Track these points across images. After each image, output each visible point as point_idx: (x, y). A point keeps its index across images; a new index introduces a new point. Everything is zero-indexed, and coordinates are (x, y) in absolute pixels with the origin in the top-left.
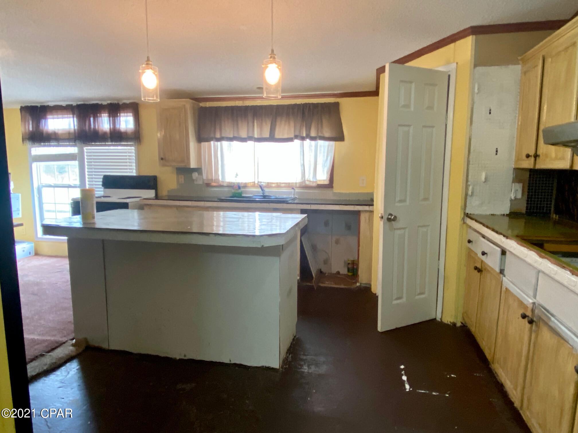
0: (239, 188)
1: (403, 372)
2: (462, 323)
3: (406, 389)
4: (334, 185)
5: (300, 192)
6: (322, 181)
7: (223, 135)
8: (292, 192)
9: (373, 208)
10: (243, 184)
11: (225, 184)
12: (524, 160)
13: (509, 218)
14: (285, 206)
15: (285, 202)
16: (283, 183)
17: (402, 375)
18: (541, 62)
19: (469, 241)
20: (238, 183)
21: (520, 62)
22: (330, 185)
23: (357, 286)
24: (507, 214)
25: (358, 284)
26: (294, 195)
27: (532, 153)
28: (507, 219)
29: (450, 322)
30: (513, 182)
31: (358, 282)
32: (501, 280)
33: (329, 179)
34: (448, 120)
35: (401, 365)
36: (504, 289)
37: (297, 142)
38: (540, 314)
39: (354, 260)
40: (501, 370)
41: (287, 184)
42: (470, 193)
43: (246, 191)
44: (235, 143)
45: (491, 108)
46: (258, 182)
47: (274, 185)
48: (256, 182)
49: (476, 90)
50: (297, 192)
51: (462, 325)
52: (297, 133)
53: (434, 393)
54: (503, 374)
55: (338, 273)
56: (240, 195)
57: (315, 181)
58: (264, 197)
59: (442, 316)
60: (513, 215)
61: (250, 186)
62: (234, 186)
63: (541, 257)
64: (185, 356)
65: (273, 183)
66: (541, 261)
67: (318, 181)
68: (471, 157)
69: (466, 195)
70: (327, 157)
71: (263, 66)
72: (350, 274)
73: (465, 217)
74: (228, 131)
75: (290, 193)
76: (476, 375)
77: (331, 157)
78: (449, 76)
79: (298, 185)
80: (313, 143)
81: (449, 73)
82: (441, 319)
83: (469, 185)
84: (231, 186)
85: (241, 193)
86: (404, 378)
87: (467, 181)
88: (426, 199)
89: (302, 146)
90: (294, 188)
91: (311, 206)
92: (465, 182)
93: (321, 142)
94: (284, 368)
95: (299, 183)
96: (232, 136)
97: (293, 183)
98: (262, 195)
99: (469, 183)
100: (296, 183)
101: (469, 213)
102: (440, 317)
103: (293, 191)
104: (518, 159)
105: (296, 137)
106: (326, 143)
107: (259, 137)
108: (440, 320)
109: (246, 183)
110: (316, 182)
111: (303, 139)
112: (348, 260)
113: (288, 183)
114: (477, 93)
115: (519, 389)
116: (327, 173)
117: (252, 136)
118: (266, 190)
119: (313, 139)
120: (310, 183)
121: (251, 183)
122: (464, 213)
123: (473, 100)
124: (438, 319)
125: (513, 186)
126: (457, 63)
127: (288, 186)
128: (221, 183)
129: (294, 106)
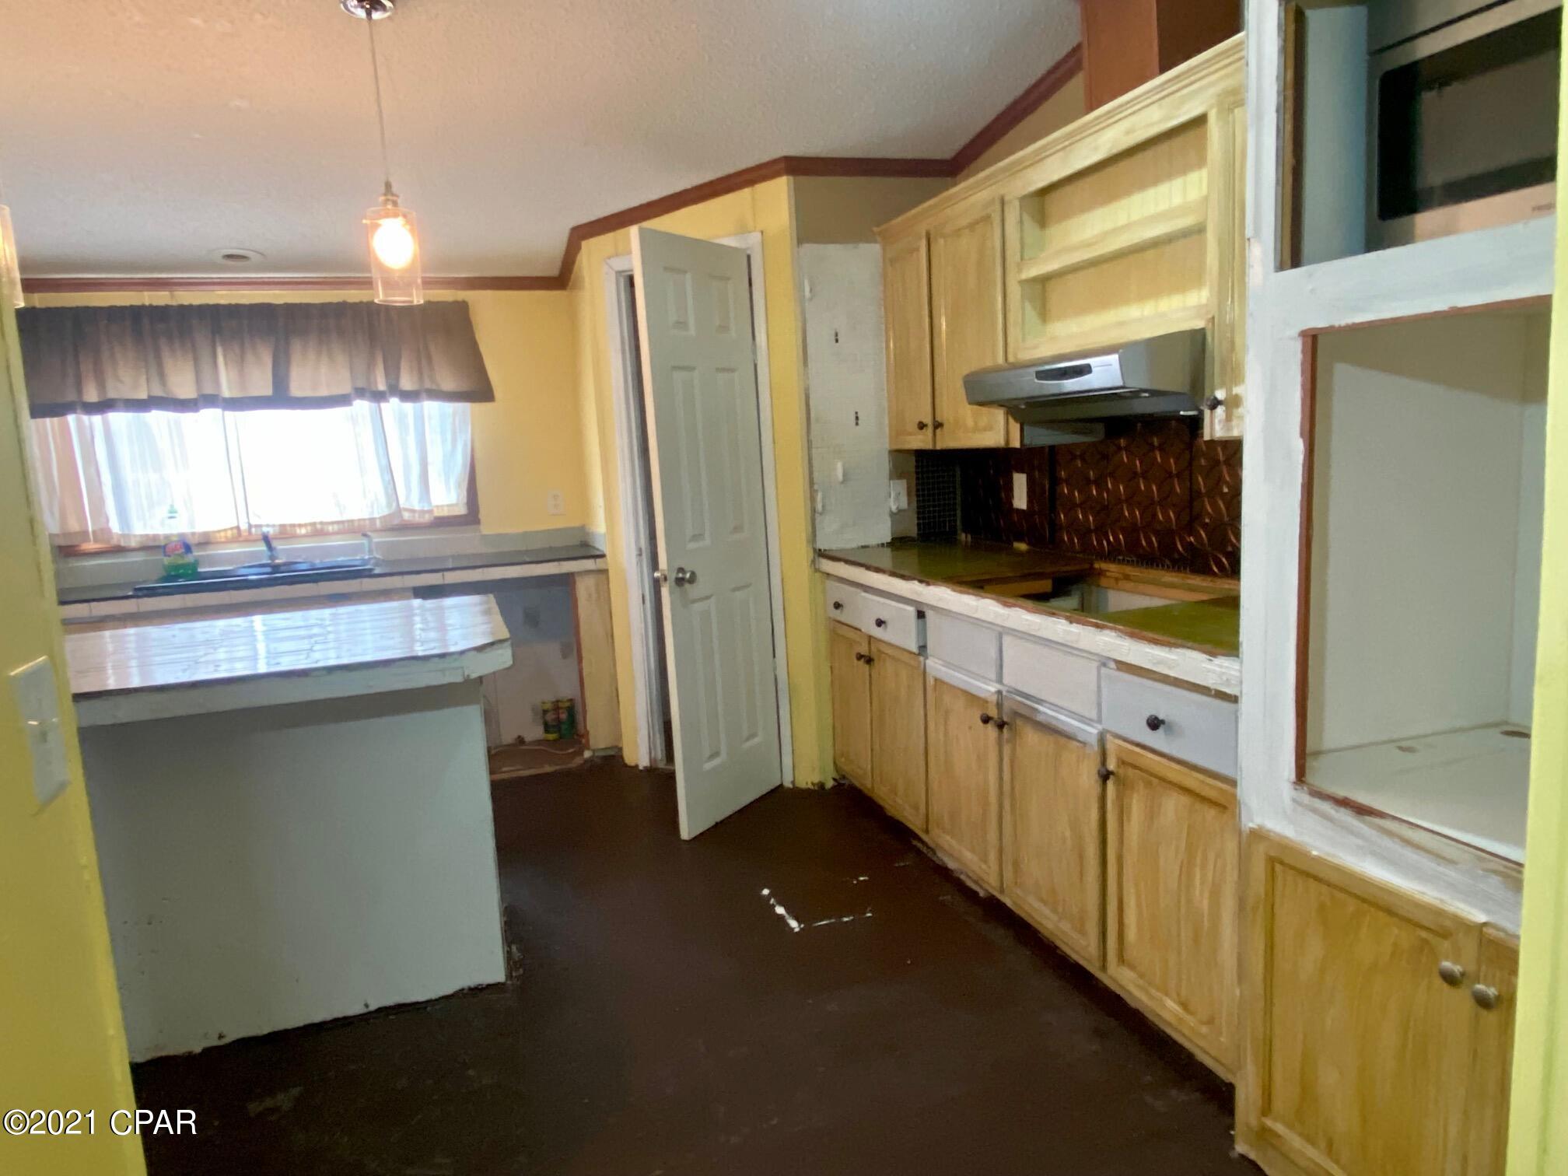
0: (188, 548)
1: (772, 901)
2: (834, 779)
3: (793, 929)
4: (483, 514)
5: (388, 542)
6: (446, 508)
7: (112, 394)
8: (363, 544)
9: (606, 563)
10: (196, 537)
11: (133, 544)
12: (910, 434)
13: (892, 551)
14: (368, 584)
15: (367, 573)
16: (333, 523)
17: (774, 906)
18: (924, 243)
19: (837, 606)
20: (182, 535)
21: (879, 239)
22: (472, 516)
23: (586, 761)
24: (887, 543)
25: (587, 754)
26: (370, 551)
27: (928, 420)
28: (888, 551)
29: (813, 784)
30: (891, 478)
31: (588, 749)
32: (922, 667)
33: (465, 500)
34: (758, 354)
35: (763, 889)
36: (931, 682)
37: (362, 406)
38: (1015, 707)
39: (558, 701)
40: (948, 838)
41: (346, 525)
42: (819, 507)
43: (208, 556)
44: (157, 418)
45: (838, 331)
46: (250, 526)
47: (303, 531)
48: (244, 527)
49: (807, 293)
50: (378, 543)
51: (836, 784)
52: (360, 384)
53: (846, 919)
54: (954, 843)
55: (521, 740)
56: (191, 571)
57: (426, 509)
58: (276, 568)
59: (794, 777)
60: (898, 543)
61: (223, 540)
62: (164, 547)
63: (1006, 605)
64: (221, 1037)
65: (300, 526)
66: (1007, 612)
67: (435, 509)
68: (813, 433)
69: (814, 510)
70: (454, 446)
71: (364, 221)
72: (551, 737)
73: (816, 557)
74: (128, 380)
75: (358, 548)
76: (899, 866)
77: (465, 445)
78: (749, 257)
79: (378, 524)
80: (409, 407)
81: (749, 252)
82: (793, 782)
83: (817, 491)
84: (152, 546)
85: (195, 565)
86: (780, 910)
87: (812, 483)
88: (737, 529)
89: (379, 421)
90: (369, 533)
91: (443, 575)
92: (807, 487)
93: (432, 408)
94: (516, 977)
95: (380, 518)
96: (143, 395)
97: (364, 520)
98: (269, 562)
99: (816, 487)
100: (372, 520)
101: (822, 548)
102: (791, 779)
103: (365, 541)
104: (897, 431)
105: (360, 393)
106: (449, 407)
107: (236, 394)
108: (791, 786)
109: (206, 534)
110: (430, 512)
111: (379, 397)
112: (544, 703)
113: (348, 521)
114: (811, 299)
115: (993, 856)
116: (459, 486)
117: (217, 393)
118: (279, 546)
119: (407, 396)
120: (414, 517)
121: (225, 530)
122: (815, 550)
123: (803, 313)
124: (788, 784)
125: (892, 485)
126: (762, 232)
127: (350, 530)
128: (120, 540)
129: (339, 309)
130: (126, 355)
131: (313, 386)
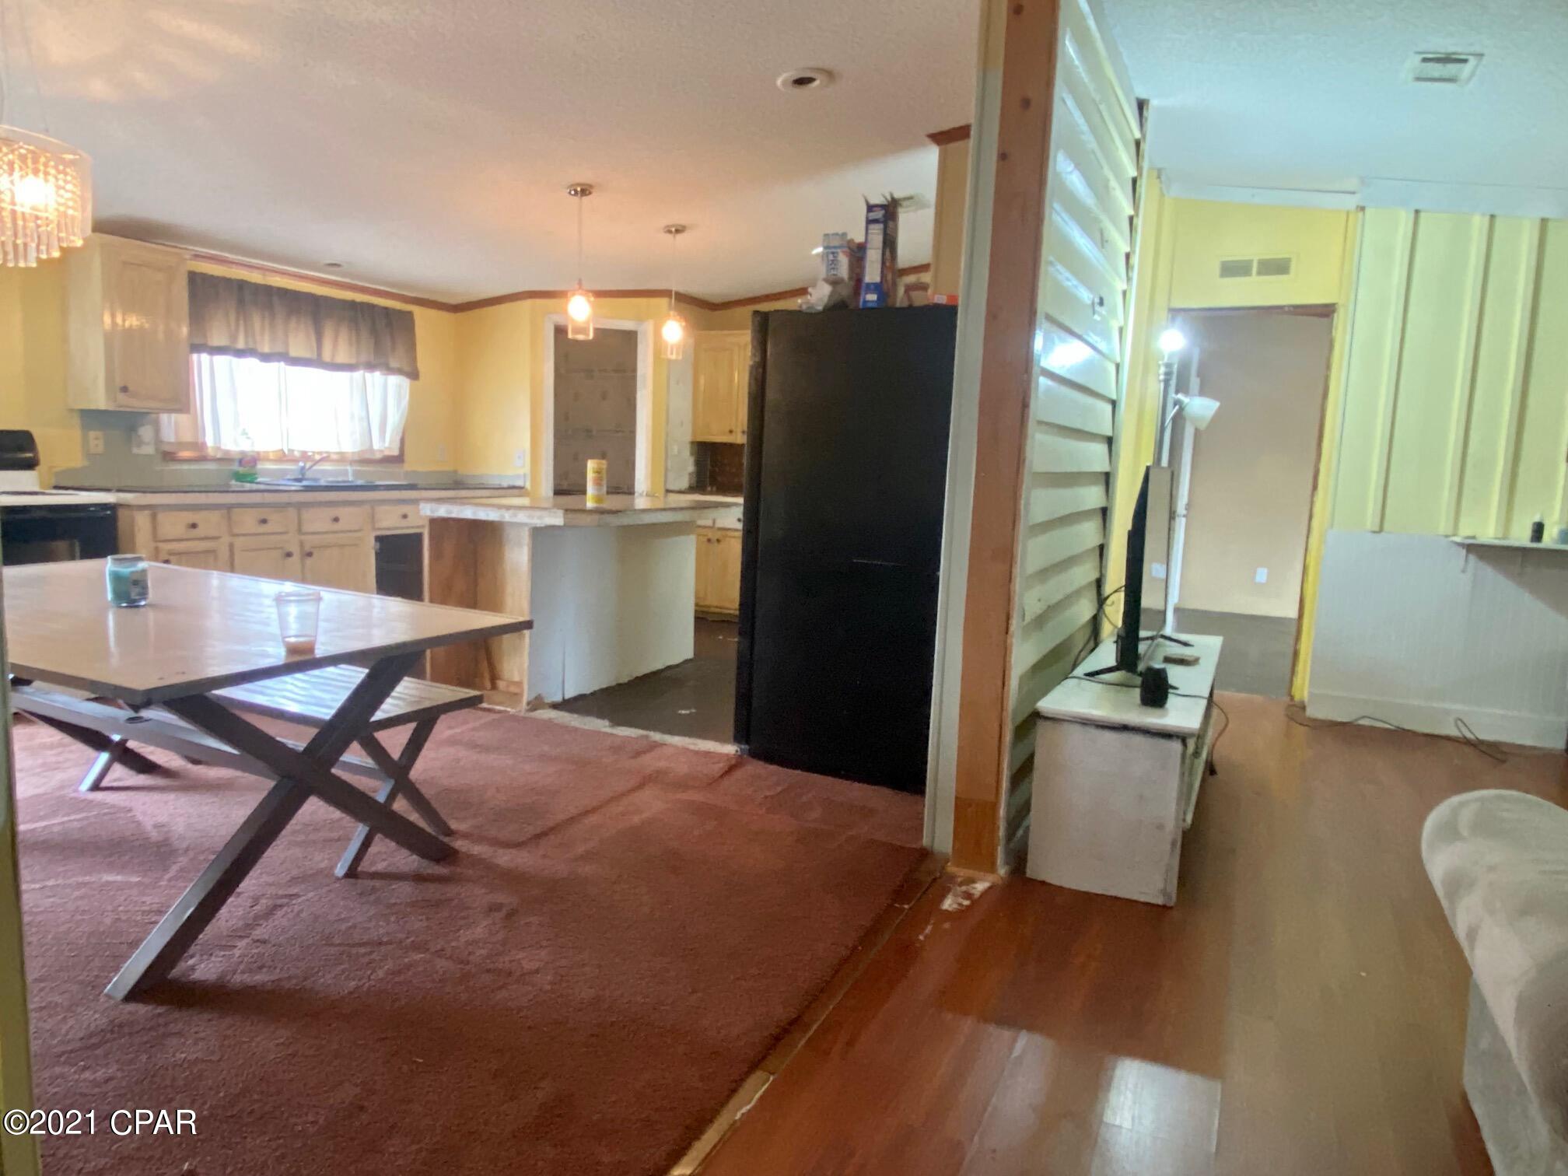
4: (406, 456)
6: (389, 450)
8: (347, 470)
11: (218, 455)
22: (399, 459)
26: (351, 475)
33: (399, 448)
48: (286, 450)
52: (363, 358)
61: (272, 458)
67: (385, 451)
68: (668, 429)
85: (256, 474)
87: (666, 454)
96: (242, 346)
107: (297, 356)
110: (382, 451)
116: (398, 437)
117: (285, 352)
127: (342, 458)
128: (210, 452)
129: (353, 305)
130: (232, 316)
131: (333, 356)
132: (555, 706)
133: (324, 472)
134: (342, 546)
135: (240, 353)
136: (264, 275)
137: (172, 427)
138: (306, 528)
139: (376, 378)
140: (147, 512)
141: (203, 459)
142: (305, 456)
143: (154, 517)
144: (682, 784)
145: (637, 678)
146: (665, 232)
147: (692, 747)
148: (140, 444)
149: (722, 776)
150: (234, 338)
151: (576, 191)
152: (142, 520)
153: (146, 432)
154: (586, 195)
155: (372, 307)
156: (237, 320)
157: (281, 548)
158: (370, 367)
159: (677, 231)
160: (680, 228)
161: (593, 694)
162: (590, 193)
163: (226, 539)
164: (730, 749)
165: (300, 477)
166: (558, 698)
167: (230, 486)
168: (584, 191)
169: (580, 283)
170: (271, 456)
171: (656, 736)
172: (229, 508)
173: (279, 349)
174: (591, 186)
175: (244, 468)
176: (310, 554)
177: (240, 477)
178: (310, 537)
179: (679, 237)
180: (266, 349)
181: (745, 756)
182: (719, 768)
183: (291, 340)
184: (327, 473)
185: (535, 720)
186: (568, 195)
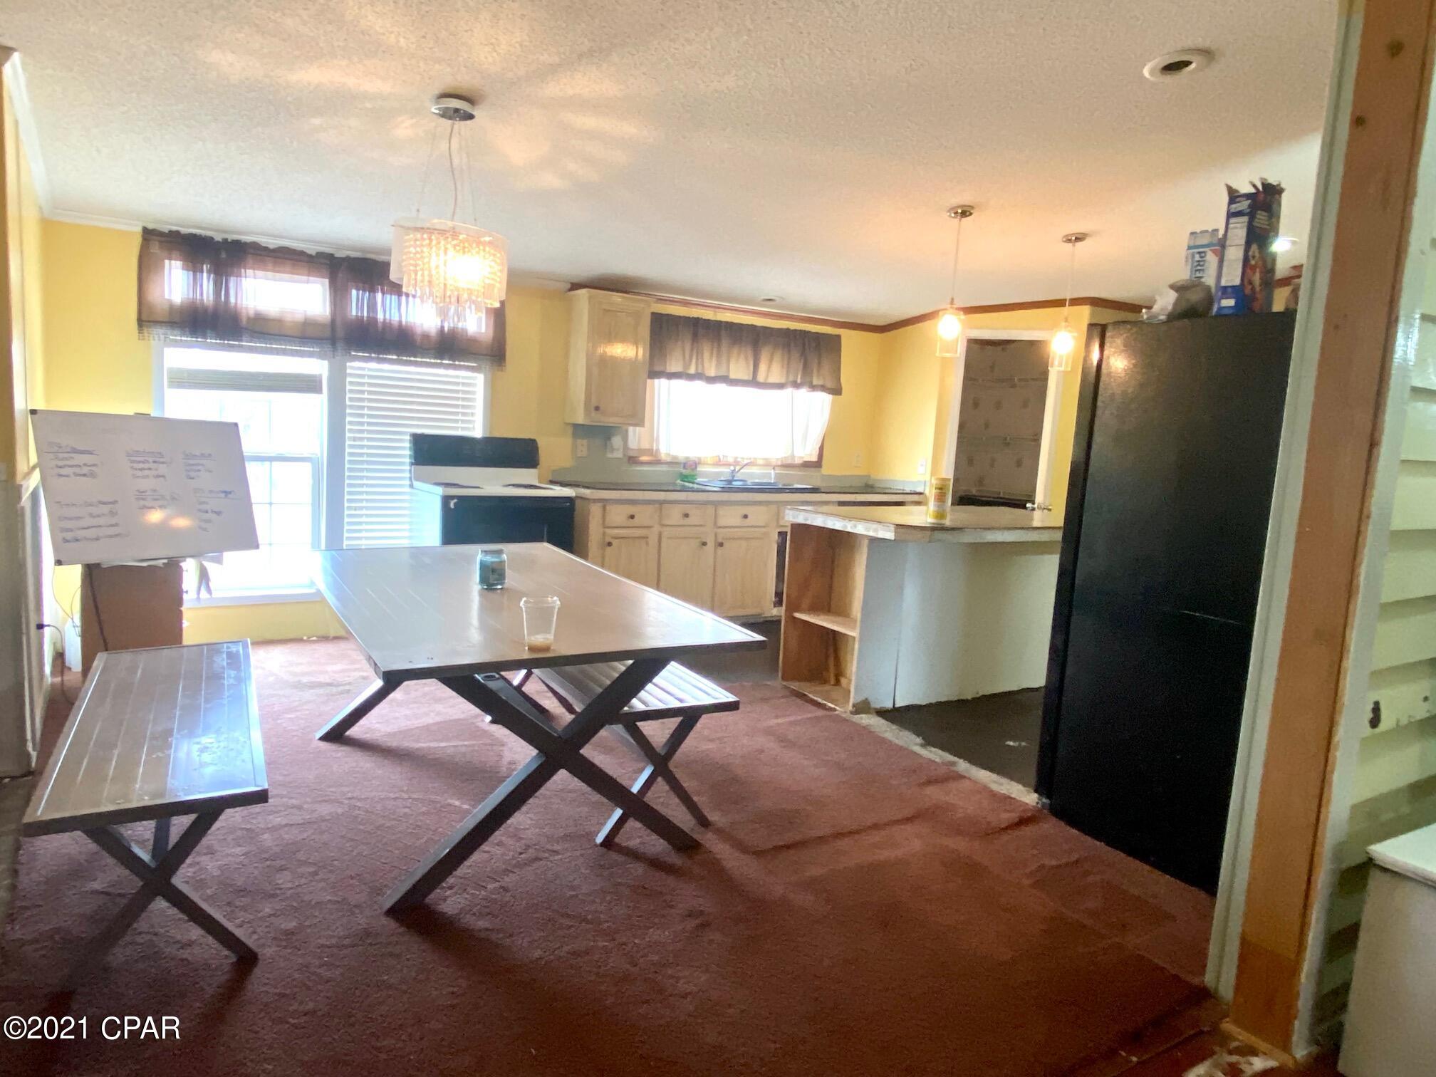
0: (696, 466)
4: (823, 463)
5: (780, 473)
6: (810, 457)
11: (669, 460)
22: (818, 464)
33: (818, 454)
37: (789, 391)
50: (777, 473)
52: (790, 378)
56: (692, 480)
57: (802, 457)
61: (710, 463)
62: (684, 463)
67: (805, 457)
75: (767, 475)
79: (779, 462)
84: (675, 462)
85: (695, 476)
90: (775, 467)
105: (788, 382)
107: (736, 377)
111: (797, 387)
116: (817, 444)
117: (726, 375)
127: (767, 464)
128: (663, 457)
129: (787, 333)
130: (688, 346)
131: (767, 377)
132: (882, 713)
133: (751, 475)
134: (747, 539)
135: (691, 377)
136: (715, 312)
137: (636, 438)
138: (722, 522)
139: (804, 392)
140: (600, 504)
141: (658, 462)
142: (736, 463)
143: (604, 508)
144: (958, 829)
145: (984, 696)
146: (1065, 242)
147: (994, 787)
148: (613, 450)
149: (1006, 828)
150: (687, 366)
151: (956, 213)
152: (595, 510)
153: (617, 441)
154: (967, 216)
155: (804, 334)
156: (692, 350)
157: (697, 538)
158: (796, 385)
159: (1078, 239)
160: (1078, 236)
161: (929, 706)
162: (971, 214)
163: (656, 529)
164: (1030, 798)
165: (730, 478)
166: (889, 705)
167: (675, 484)
168: (965, 213)
169: (952, 302)
170: (709, 461)
171: (963, 766)
172: (662, 503)
173: (722, 372)
174: (972, 207)
175: (686, 473)
176: (721, 545)
177: (684, 478)
178: (721, 530)
179: (1079, 244)
180: (713, 374)
181: (1045, 811)
182: (1007, 817)
183: (732, 366)
184: (756, 475)
185: (854, 724)
186: (948, 218)
